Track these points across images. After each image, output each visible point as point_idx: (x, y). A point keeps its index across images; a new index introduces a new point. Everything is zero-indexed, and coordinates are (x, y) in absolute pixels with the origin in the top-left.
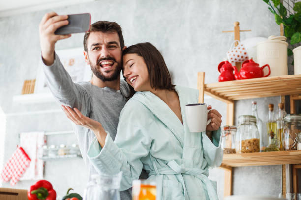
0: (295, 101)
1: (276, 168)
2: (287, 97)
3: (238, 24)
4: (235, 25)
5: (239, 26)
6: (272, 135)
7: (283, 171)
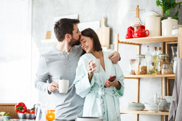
0: (168, 45)
1: (159, 79)
2: (164, 43)
3: (138, 6)
4: (136, 7)
5: (139, 7)
6: (153, 64)
7: (162, 80)
